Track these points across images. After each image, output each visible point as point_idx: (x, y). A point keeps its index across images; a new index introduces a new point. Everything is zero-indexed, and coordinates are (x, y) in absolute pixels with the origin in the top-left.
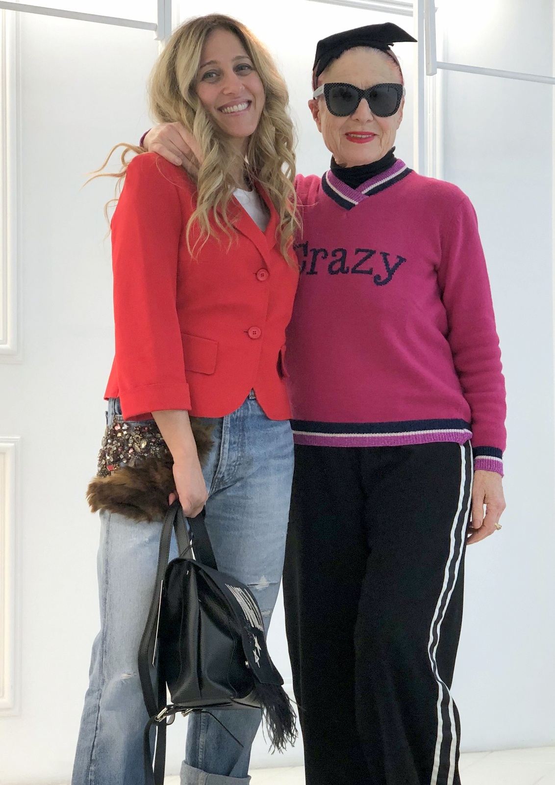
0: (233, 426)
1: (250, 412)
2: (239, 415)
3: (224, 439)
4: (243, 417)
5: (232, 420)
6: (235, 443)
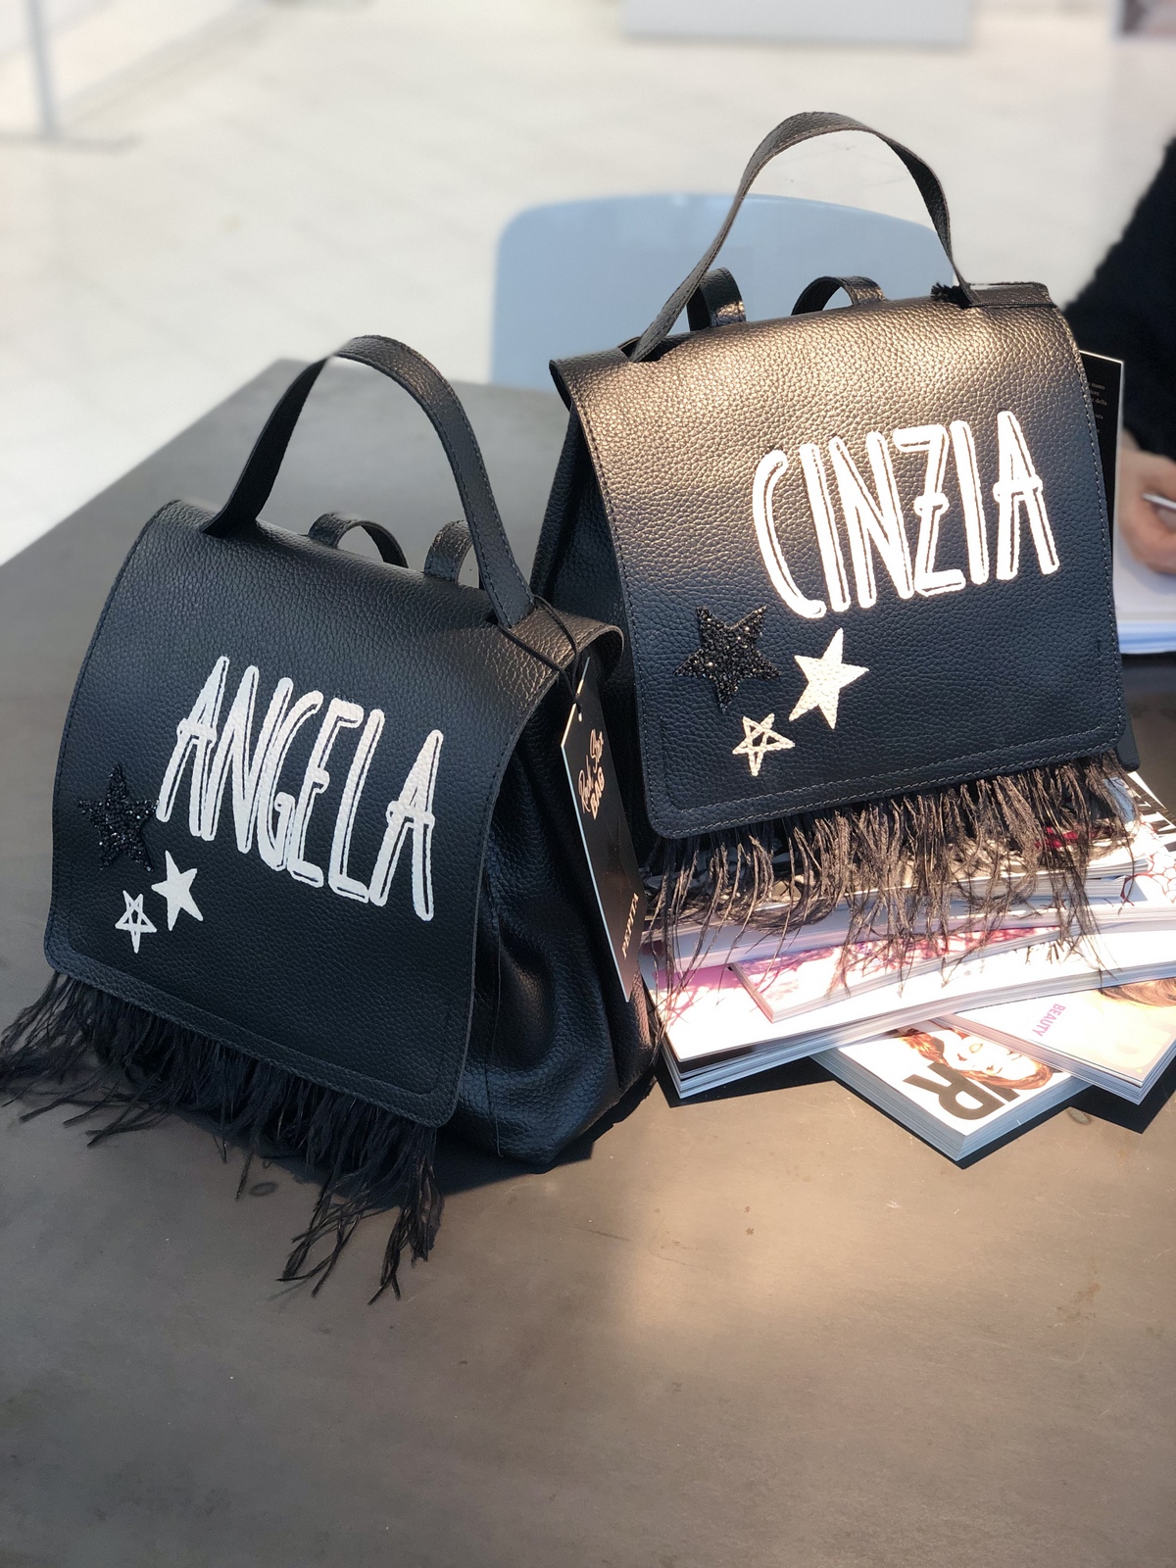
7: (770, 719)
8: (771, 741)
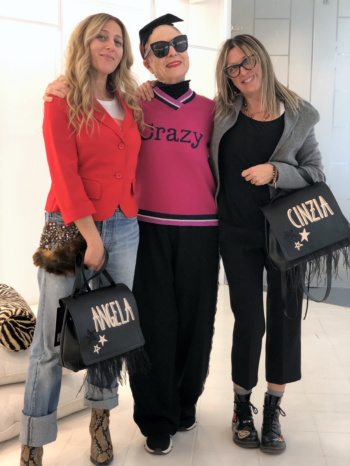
0: (108, 225)
1: (116, 218)
2: (110, 220)
3: (103, 232)
4: (113, 221)
5: (107, 222)
6: (108, 233)
7: (299, 242)
8: (300, 245)
